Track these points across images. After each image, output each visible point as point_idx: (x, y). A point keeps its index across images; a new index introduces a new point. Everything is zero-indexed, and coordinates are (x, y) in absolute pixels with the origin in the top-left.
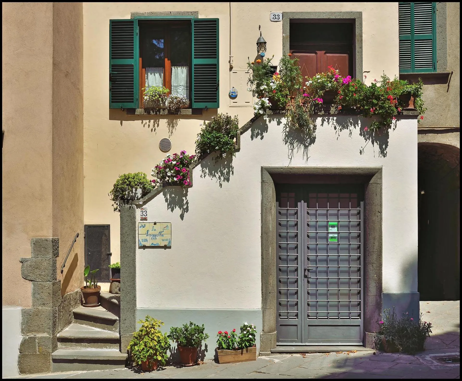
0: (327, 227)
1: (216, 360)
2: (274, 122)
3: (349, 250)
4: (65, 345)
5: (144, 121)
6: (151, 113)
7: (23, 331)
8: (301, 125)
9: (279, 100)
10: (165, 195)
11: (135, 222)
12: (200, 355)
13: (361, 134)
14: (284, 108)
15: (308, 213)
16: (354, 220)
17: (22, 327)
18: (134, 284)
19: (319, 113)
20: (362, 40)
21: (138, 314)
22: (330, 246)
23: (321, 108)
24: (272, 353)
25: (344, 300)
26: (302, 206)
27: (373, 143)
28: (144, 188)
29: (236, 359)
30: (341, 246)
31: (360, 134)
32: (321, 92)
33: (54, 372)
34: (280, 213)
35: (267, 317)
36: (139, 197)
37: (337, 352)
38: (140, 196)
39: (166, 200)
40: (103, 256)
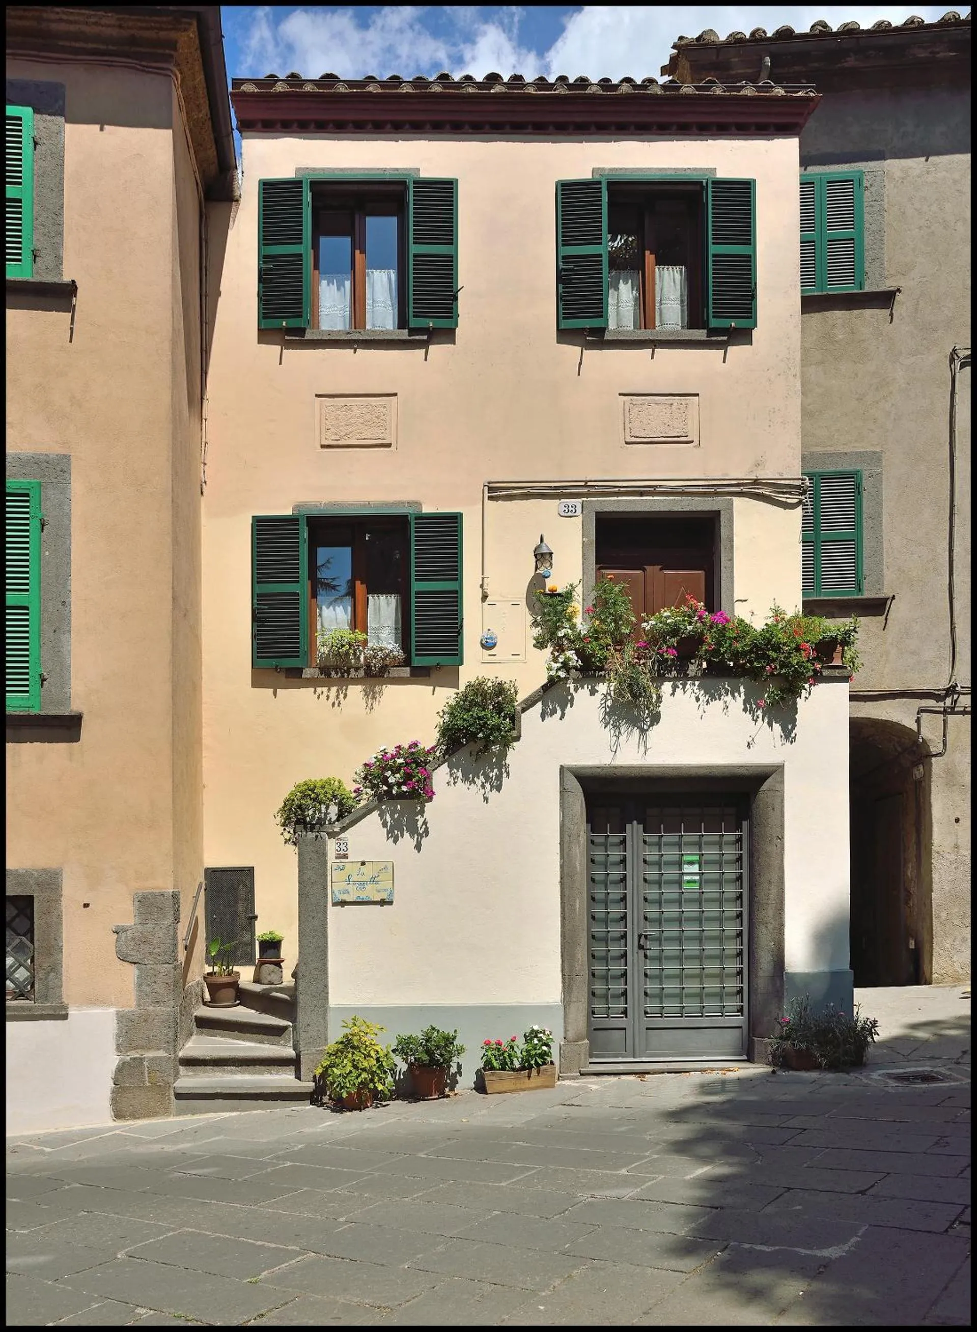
0: (680, 864)
1: (481, 1087)
2: (584, 692)
3: (720, 901)
4: (194, 1071)
5: (319, 690)
6: (332, 676)
7: (119, 1048)
8: (635, 696)
9: (593, 655)
10: (381, 815)
11: (326, 862)
12: (448, 1081)
13: (745, 710)
14: (601, 669)
15: (645, 842)
16: (730, 852)
17: (118, 1041)
18: (325, 964)
19: (667, 675)
20: (732, 546)
21: (331, 1016)
22: (685, 896)
23: (671, 666)
24: (582, 1075)
25: (712, 986)
26: (634, 830)
27: (770, 725)
28: (341, 804)
29: (519, 1086)
30: (705, 896)
31: (743, 710)
32: (674, 641)
33: (178, 1114)
34: (592, 842)
35: (572, 1016)
36: (333, 820)
37: (703, 1071)
38: (334, 818)
39: (385, 825)
40: (242, 920)
